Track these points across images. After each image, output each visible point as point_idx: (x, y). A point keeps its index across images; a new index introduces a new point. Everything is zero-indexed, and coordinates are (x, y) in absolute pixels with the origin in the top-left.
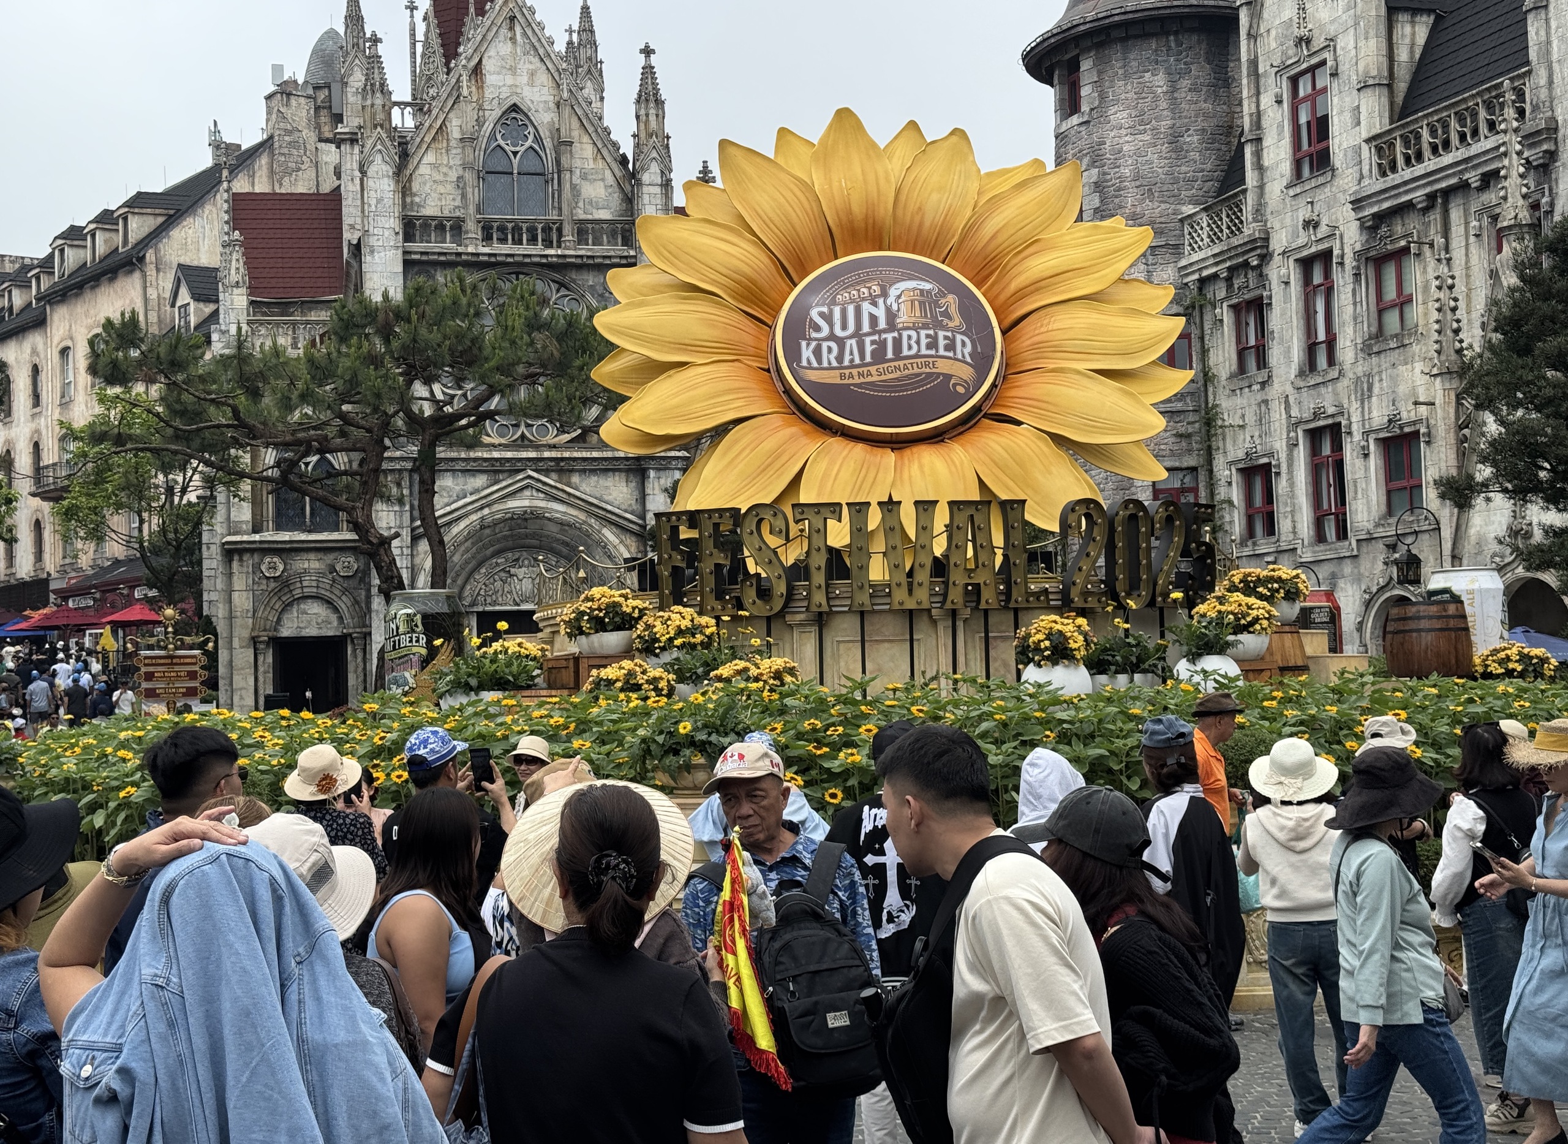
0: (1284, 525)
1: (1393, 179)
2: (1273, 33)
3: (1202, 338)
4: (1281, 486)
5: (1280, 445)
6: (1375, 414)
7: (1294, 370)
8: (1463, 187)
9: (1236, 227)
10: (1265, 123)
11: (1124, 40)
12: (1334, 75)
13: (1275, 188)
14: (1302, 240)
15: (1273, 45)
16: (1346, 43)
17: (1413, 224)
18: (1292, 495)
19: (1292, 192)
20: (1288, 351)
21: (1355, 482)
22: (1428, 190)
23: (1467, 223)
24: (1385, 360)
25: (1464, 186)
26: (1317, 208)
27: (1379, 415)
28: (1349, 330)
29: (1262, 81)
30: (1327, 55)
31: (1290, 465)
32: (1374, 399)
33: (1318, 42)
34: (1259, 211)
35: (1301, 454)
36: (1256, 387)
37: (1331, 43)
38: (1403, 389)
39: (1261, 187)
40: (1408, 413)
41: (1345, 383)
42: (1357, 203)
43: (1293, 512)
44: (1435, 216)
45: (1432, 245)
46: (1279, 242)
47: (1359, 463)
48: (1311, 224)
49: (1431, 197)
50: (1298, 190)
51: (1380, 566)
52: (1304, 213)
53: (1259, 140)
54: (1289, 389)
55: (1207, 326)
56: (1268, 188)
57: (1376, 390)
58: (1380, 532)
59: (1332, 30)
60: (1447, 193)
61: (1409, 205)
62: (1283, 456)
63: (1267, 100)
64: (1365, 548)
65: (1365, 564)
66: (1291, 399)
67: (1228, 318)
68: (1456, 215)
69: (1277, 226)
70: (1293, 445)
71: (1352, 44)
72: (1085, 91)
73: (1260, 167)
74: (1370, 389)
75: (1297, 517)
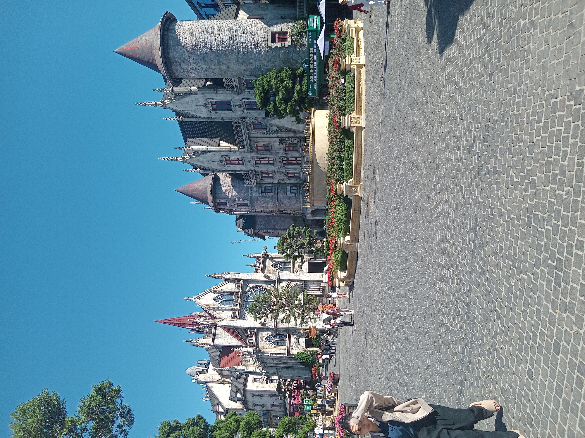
1: (246, 146)
2: (219, 167)
3: (266, 184)
5: (284, 170)
6: (282, 152)
7: (273, 167)
9: (249, 176)
10: (233, 169)
11: (216, 194)
12: (227, 156)
13: (244, 168)
15: (221, 167)
17: (252, 143)
18: (293, 168)
19: (245, 165)
20: (270, 167)
22: (248, 140)
23: (254, 134)
24: (273, 149)
25: (248, 133)
26: (248, 161)
28: (268, 156)
29: (226, 169)
30: (224, 158)
31: (288, 168)
33: (221, 159)
34: (246, 171)
35: (286, 166)
36: (275, 174)
37: (222, 156)
39: (243, 171)
41: (276, 157)
42: (248, 153)
43: (296, 168)
44: (252, 139)
45: (256, 140)
46: (252, 168)
47: (289, 155)
48: (250, 162)
49: (249, 140)
50: (244, 164)
52: (248, 163)
53: (236, 171)
54: (276, 167)
55: (265, 183)
56: (243, 169)
57: (277, 151)
59: (221, 156)
60: (249, 137)
61: (250, 144)
62: (286, 170)
63: (229, 169)
66: (278, 167)
67: (263, 179)
68: (252, 136)
69: (249, 168)
71: (223, 153)
72: (223, 201)
73: (240, 171)
74: (277, 152)
75: (297, 167)
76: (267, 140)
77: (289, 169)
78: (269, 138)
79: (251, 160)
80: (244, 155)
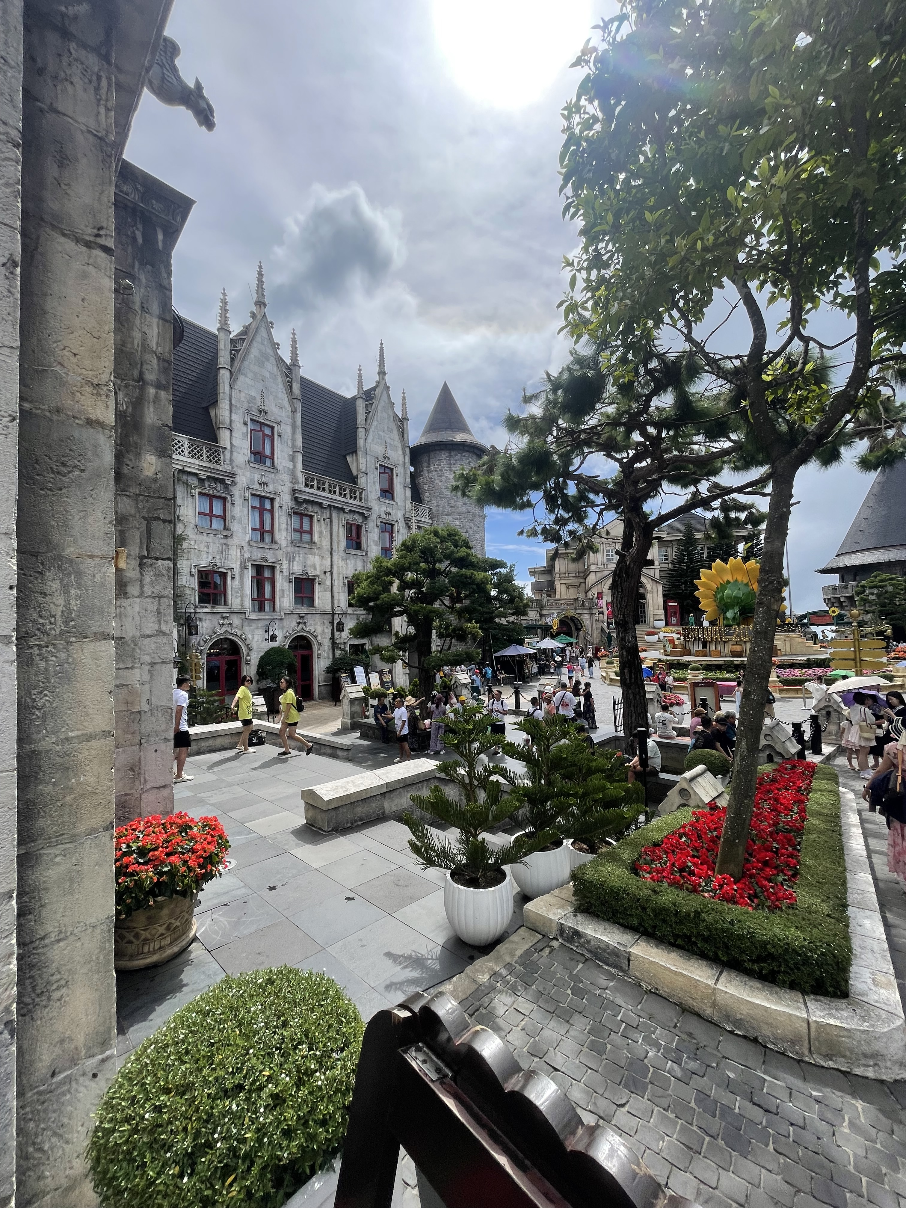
0: (234, 601)
4: (232, 585)
5: (236, 566)
6: (295, 568)
7: (246, 537)
8: (342, 510)
12: (279, 436)
13: (239, 457)
14: (256, 486)
16: (286, 429)
17: (316, 509)
18: (242, 589)
19: (252, 465)
21: (283, 591)
24: (302, 551)
26: (266, 479)
27: (297, 569)
28: (284, 533)
30: (275, 425)
32: (295, 563)
33: (271, 418)
36: (219, 536)
37: (279, 423)
38: (309, 563)
40: (311, 572)
41: (281, 552)
44: (327, 512)
45: (324, 520)
47: (286, 584)
48: (264, 484)
49: (329, 506)
50: (255, 466)
51: (294, 624)
53: (230, 431)
54: (244, 544)
56: (235, 454)
57: (297, 559)
58: (298, 611)
59: (279, 419)
60: (335, 507)
61: (320, 505)
62: (237, 571)
64: (287, 616)
65: (286, 623)
66: (246, 549)
68: (335, 515)
70: (244, 567)
74: (294, 558)
76: (326, 544)
77: (237, 577)
78: (332, 549)
79: (271, 488)
80: (285, 477)
